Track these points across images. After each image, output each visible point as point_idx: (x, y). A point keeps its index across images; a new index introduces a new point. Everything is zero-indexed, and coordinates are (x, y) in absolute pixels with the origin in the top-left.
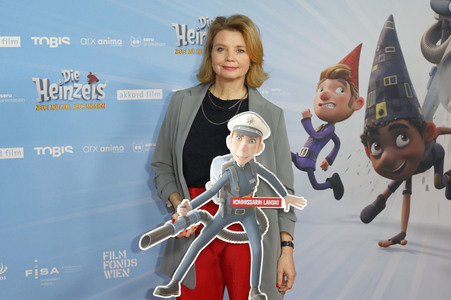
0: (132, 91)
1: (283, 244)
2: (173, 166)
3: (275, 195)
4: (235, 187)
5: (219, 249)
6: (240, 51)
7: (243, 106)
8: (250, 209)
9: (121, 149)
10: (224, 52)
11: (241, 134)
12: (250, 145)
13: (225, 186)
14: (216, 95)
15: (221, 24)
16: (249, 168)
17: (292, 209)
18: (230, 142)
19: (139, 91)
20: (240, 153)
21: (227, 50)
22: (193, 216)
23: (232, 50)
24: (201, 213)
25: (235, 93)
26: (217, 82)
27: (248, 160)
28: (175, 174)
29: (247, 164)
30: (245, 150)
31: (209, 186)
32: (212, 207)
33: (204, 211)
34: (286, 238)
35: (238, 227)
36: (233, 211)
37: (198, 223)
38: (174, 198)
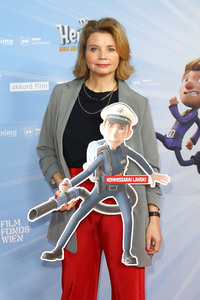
0: (22, 84)
1: (151, 214)
2: (55, 150)
3: (143, 173)
4: (108, 167)
5: (96, 219)
6: (110, 49)
7: (114, 98)
8: (122, 186)
9: (14, 133)
10: (97, 51)
11: (112, 122)
12: (121, 131)
13: (100, 166)
14: (91, 88)
15: (92, 27)
16: (120, 151)
17: (157, 185)
18: (104, 129)
19: (29, 84)
20: (112, 138)
21: (100, 50)
22: (73, 192)
23: (104, 49)
24: (79, 190)
25: (107, 86)
26: (91, 78)
27: (119, 144)
28: (56, 157)
29: (119, 147)
30: (116, 135)
31: (86, 167)
32: (89, 185)
33: (82, 188)
34: (153, 209)
35: (112, 201)
36: (107, 187)
37: (78, 198)
38: (57, 177)
